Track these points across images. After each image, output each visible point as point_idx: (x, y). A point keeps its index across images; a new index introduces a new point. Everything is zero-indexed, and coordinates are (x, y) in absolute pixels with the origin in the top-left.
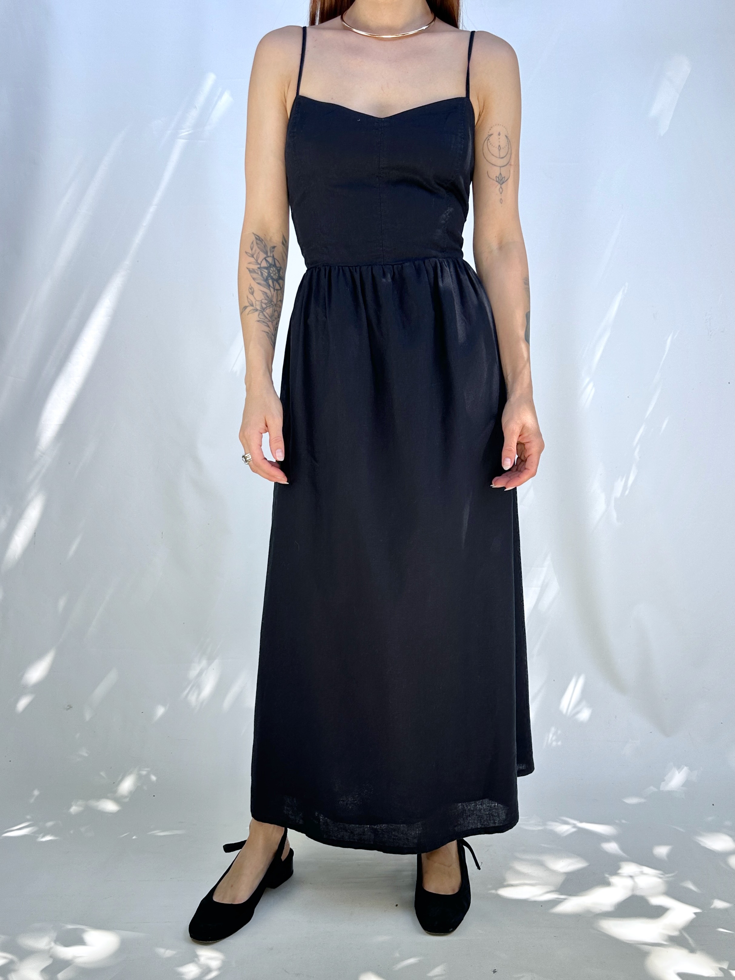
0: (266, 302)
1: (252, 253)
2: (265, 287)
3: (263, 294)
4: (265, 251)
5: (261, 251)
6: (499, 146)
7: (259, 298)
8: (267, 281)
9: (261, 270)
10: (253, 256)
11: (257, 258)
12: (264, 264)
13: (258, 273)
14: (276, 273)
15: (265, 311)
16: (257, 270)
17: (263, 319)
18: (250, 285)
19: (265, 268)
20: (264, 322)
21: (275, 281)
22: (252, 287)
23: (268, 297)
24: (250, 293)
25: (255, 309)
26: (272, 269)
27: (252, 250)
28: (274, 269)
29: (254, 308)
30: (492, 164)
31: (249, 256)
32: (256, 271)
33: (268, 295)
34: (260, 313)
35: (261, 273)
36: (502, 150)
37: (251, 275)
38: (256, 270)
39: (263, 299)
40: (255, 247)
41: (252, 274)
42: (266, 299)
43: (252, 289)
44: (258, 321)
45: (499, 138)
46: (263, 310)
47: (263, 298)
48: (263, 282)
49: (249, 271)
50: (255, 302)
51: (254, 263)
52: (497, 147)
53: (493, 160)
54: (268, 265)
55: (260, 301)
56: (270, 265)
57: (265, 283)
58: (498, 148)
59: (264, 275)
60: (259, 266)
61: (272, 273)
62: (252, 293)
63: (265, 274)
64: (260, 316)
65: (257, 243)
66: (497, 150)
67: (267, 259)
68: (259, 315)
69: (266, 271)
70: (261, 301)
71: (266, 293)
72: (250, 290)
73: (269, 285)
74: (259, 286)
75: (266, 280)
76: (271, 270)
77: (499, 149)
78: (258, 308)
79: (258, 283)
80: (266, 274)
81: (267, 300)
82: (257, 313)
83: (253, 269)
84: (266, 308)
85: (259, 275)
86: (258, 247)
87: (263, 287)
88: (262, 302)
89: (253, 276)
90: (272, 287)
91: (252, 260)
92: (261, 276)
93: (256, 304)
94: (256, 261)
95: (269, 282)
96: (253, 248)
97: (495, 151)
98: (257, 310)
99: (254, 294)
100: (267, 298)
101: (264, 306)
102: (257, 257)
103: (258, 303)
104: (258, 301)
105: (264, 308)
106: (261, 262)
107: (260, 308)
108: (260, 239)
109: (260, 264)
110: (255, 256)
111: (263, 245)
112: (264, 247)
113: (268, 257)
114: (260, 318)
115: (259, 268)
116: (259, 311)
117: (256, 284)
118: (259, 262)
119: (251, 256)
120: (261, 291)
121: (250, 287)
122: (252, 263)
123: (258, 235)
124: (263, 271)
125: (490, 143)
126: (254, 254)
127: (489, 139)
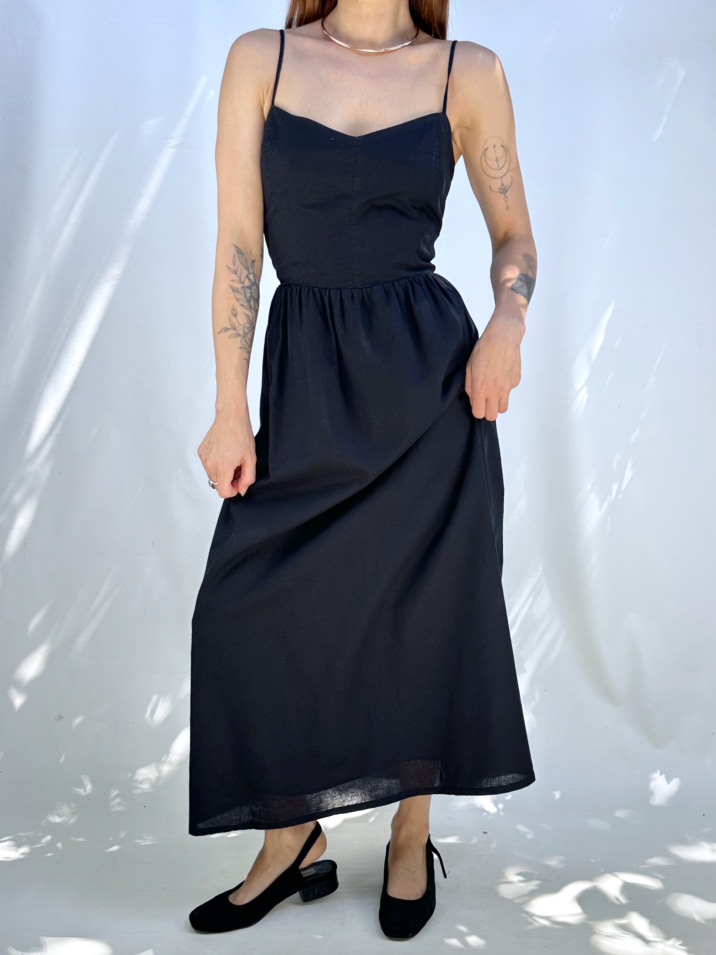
0: (248, 325)
1: (235, 269)
2: (247, 310)
3: (246, 317)
4: (247, 267)
6: (496, 158)
7: (242, 322)
9: (244, 289)
10: (236, 273)
11: (240, 276)
12: (247, 283)
13: (241, 294)
14: (256, 292)
15: (247, 337)
16: (241, 290)
17: (245, 345)
19: (248, 287)
21: (256, 301)
22: (235, 308)
23: (250, 320)
24: (233, 314)
25: (238, 334)
27: (234, 265)
28: (255, 287)
29: (236, 332)
31: (232, 272)
32: (239, 290)
33: (250, 318)
34: (243, 338)
35: (245, 293)
36: (499, 161)
37: (234, 295)
38: (240, 289)
39: (245, 323)
40: (238, 263)
41: (235, 294)
42: (248, 323)
43: (235, 311)
45: (495, 151)
48: (246, 304)
50: (238, 326)
52: (495, 160)
54: (250, 284)
55: (243, 326)
56: (252, 284)
57: (248, 304)
59: (247, 296)
60: (242, 285)
61: (253, 293)
62: (235, 315)
65: (239, 258)
66: (495, 163)
67: (249, 276)
68: (241, 341)
69: (249, 290)
71: (249, 316)
72: (233, 312)
75: (249, 301)
77: (497, 160)
78: (241, 333)
79: (242, 305)
80: (249, 295)
82: (239, 339)
83: (236, 288)
84: (248, 332)
86: (241, 263)
88: (244, 327)
91: (235, 277)
92: (244, 297)
93: (238, 328)
94: (239, 279)
96: (235, 263)
98: (239, 335)
99: (238, 317)
101: (246, 330)
102: (240, 274)
103: (241, 327)
104: (241, 325)
105: (246, 333)
106: (244, 280)
107: (243, 333)
108: (241, 252)
109: (243, 283)
110: (238, 273)
111: (244, 259)
112: (245, 261)
113: (249, 274)
114: (243, 345)
115: (242, 287)
116: (242, 337)
117: (240, 305)
118: (243, 280)
119: (234, 272)
120: (244, 313)
121: (233, 308)
122: (236, 281)
123: (239, 247)
124: (246, 290)
125: (487, 158)
126: (237, 271)
127: (486, 153)
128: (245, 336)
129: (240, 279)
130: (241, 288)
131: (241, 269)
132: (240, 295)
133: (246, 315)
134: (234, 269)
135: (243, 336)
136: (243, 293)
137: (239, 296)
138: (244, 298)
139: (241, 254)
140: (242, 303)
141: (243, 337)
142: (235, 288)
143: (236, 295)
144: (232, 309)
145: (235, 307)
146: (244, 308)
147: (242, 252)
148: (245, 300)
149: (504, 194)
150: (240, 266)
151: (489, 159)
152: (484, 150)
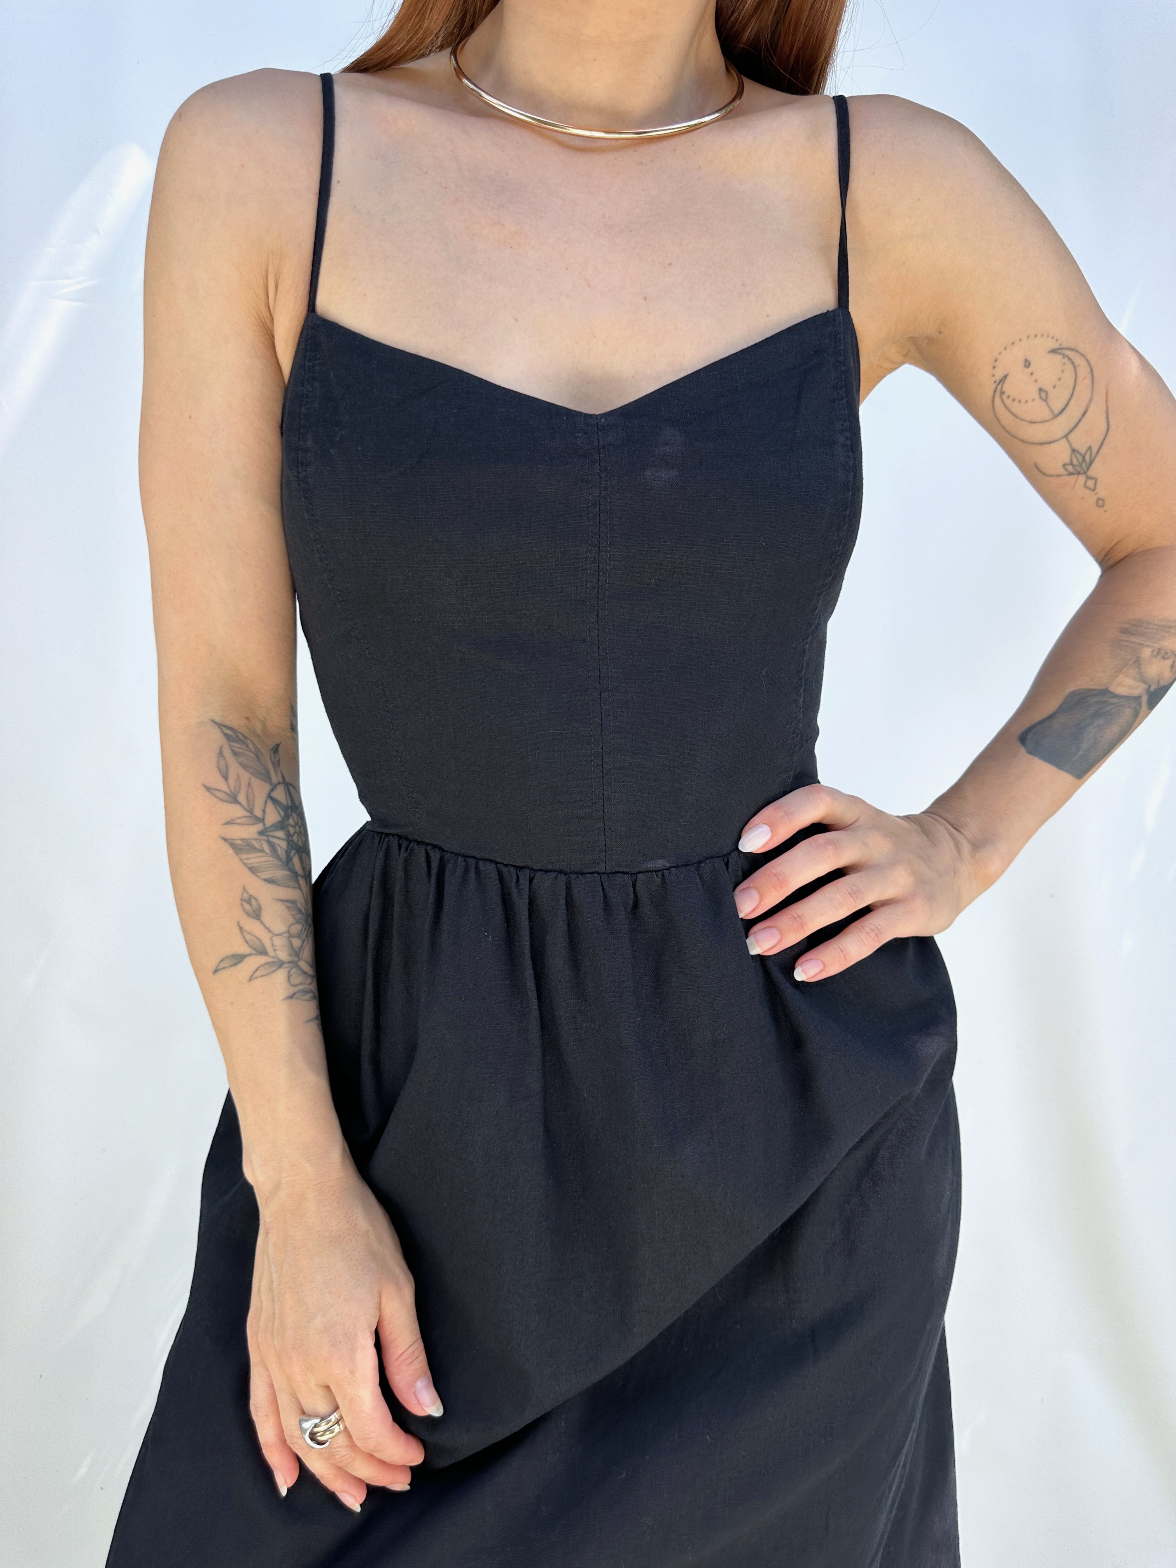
0: (299, 927)
4: (263, 772)
5: (253, 774)
7: (279, 926)
9: (267, 836)
11: (248, 803)
12: (273, 817)
13: (262, 851)
14: (300, 828)
16: (255, 840)
18: (243, 890)
20: (304, 992)
22: (251, 896)
24: (249, 915)
25: (274, 962)
26: (291, 821)
27: (226, 777)
28: (295, 817)
29: (269, 959)
31: (223, 801)
32: (256, 845)
37: (241, 859)
40: (234, 767)
41: (243, 856)
42: (297, 922)
44: (291, 997)
46: (295, 956)
49: (234, 846)
50: (270, 937)
51: (243, 821)
54: (282, 813)
55: (286, 934)
56: (287, 811)
60: (260, 827)
61: (294, 834)
62: (257, 913)
65: (235, 753)
67: (274, 795)
68: (289, 977)
70: (288, 932)
71: (294, 902)
72: (247, 907)
73: (297, 874)
74: (270, 887)
75: (288, 863)
76: (291, 826)
79: (270, 881)
82: (282, 973)
83: (243, 839)
85: (266, 853)
86: (243, 766)
88: (290, 936)
89: (247, 862)
90: (301, 876)
91: (235, 811)
93: (272, 944)
95: (293, 865)
96: (227, 773)
98: (280, 964)
101: (295, 943)
102: (247, 799)
103: (278, 940)
104: (279, 935)
105: (298, 950)
106: (264, 811)
107: (290, 955)
108: (237, 736)
109: (262, 820)
110: (242, 798)
111: (252, 752)
112: (256, 758)
114: (295, 986)
115: (261, 833)
116: (288, 965)
117: (263, 883)
118: (258, 813)
119: (227, 798)
120: (282, 900)
121: (246, 896)
122: (238, 821)
123: (230, 724)
124: (274, 837)
125: (1011, 399)
126: (239, 792)
127: (1003, 390)
128: (296, 959)
129: (251, 811)
130: (257, 836)
131: (249, 784)
132: (259, 855)
133: (287, 904)
134: (227, 791)
135: (289, 962)
136: (266, 848)
137: (257, 861)
138: (271, 859)
140: (269, 876)
141: (291, 965)
142: (238, 842)
145: (252, 891)
146: (279, 885)
147: (241, 736)
148: (277, 862)
149: (1083, 474)
150: (245, 776)
151: (1016, 402)
152: (997, 383)
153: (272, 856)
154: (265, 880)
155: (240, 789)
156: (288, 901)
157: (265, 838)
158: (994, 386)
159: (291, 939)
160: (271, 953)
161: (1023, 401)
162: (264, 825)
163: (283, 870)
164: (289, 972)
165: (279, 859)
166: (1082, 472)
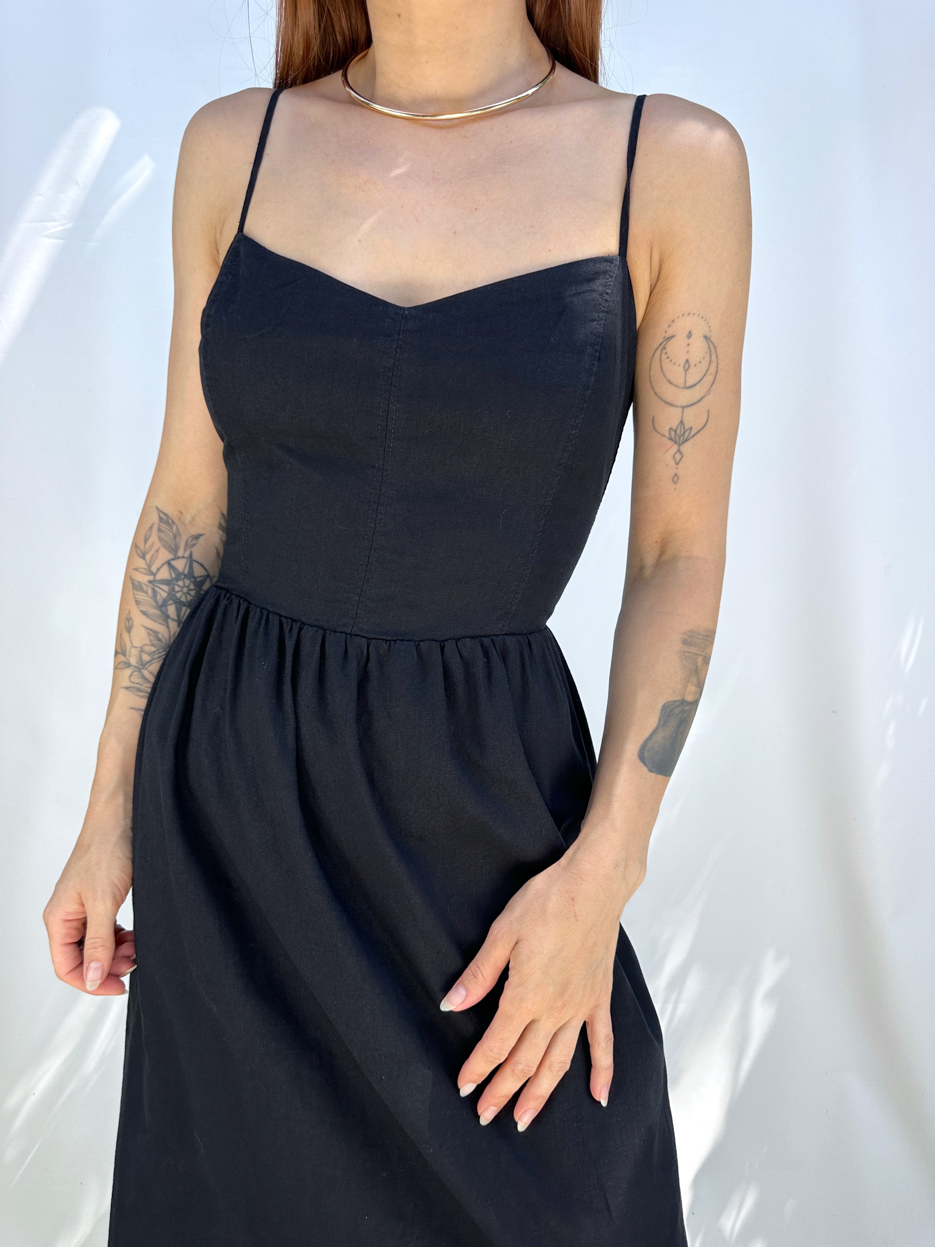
0: (153, 649)
1: (145, 548)
2: (155, 621)
3: (149, 634)
4: (173, 546)
5: (163, 546)
6: (687, 361)
7: (137, 644)
8: (164, 609)
9: (154, 585)
10: (143, 557)
11: (150, 561)
12: (165, 574)
13: (146, 593)
14: (189, 590)
15: (146, 669)
16: (148, 586)
17: (138, 683)
18: (129, 613)
19: (163, 582)
20: (139, 690)
21: (184, 605)
22: (130, 618)
23: (160, 640)
24: (126, 628)
25: (127, 663)
26: (181, 583)
27: (146, 541)
28: (187, 582)
29: (126, 661)
30: (666, 403)
31: (139, 555)
32: (145, 587)
33: (160, 636)
34: (135, 671)
35: (154, 591)
36: (692, 370)
37: (134, 594)
38: (145, 584)
39: (145, 644)
40: (154, 538)
41: (135, 592)
42: (153, 645)
43: (131, 622)
44: (127, 688)
45: (688, 345)
46: (143, 665)
47: (148, 642)
48: (153, 611)
49: (133, 583)
50: (130, 648)
51: (143, 571)
52: (682, 364)
53: (668, 392)
54: (174, 576)
56: (179, 576)
57: (158, 612)
58: (684, 367)
59: (159, 597)
60: (151, 578)
61: (178, 592)
62: (130, 629)
63: (163, 592)
64: (133, 679)
65: (159, 530)
66: (681, 369)
67: (173, 563)
68: (131, 676)
69: (166, 588)
70: (141, 648)
71: (156, 633)
72: (127, 624)
73: (168, 617)
74: (143, 617)
75: (162, 607)
76: (178, 585)
77: (687, 366)
78: (133, 661)
79: (144, 613)
80: (164, 595)
81: (155, 647)
82: (128, 672)
83: (138, 582)
84: (150, 661)
85: (149, 595)
86: (160, 539)
87: (152, 619)
89: (136, 596)
90: (173, 620)
91: (141, 563)
93: (130, 652)
94: (147, 568)
95: (167, 610)
97: (676, 373)
98: (129, 665)
100: (156, 642)
101: (146, 658)
102: (151, 559)
103: (134, 652)
104: (136, 647)
105: (145, 662)
106: (158, 570)
107: (137, 663)
108: (168, 520)
109: (155, 575)
110: (148, 557)
111: (173, 533)
112: (173, 537)
113: (176, 558)
114: (133, 683)
115: (150, 582)
116: (133, 668)
117: (139, 613)
118: (154, 569)
119: (141, 555)
120: (146, 628)
121: (129, 617)
122: (140, 570)
123: (165, 511)
124: (158, 587)
125: (666, 356)
126: (148, 553)
127: (666, 346)
128: (141, 667)
129: (149, 567)
130: (148, 583)
131: (157, 551)
132: (144, 594)
133: (148, 631)
134: (143, 550)
135: (135, 667)
136: (150, 592)
137: (141, 596)
139: (167, 523)
140: (144, 610)
141: (136, 669)
142: (136, 582)
143: (137, 594)
144: (127, 618)
145: (132, 615)
146: (148, 617)
147: (170, 521)
148: (153, 603)
149: (677, 444)
150: (158, 544)
151: (669, 360)
152: (665, 338)
153: (151, 598)
154: (141, 611)
155: (149, 551)
156: (151, 630)
157: (151, 585)
158: (662, 340)
159: (142, 653)
160: (128, 657)
161: (673, 362)
162: (155, 577)
163: (156, 609)
164: (132, 672)
165: (156, 602)
166: (678, 442)
